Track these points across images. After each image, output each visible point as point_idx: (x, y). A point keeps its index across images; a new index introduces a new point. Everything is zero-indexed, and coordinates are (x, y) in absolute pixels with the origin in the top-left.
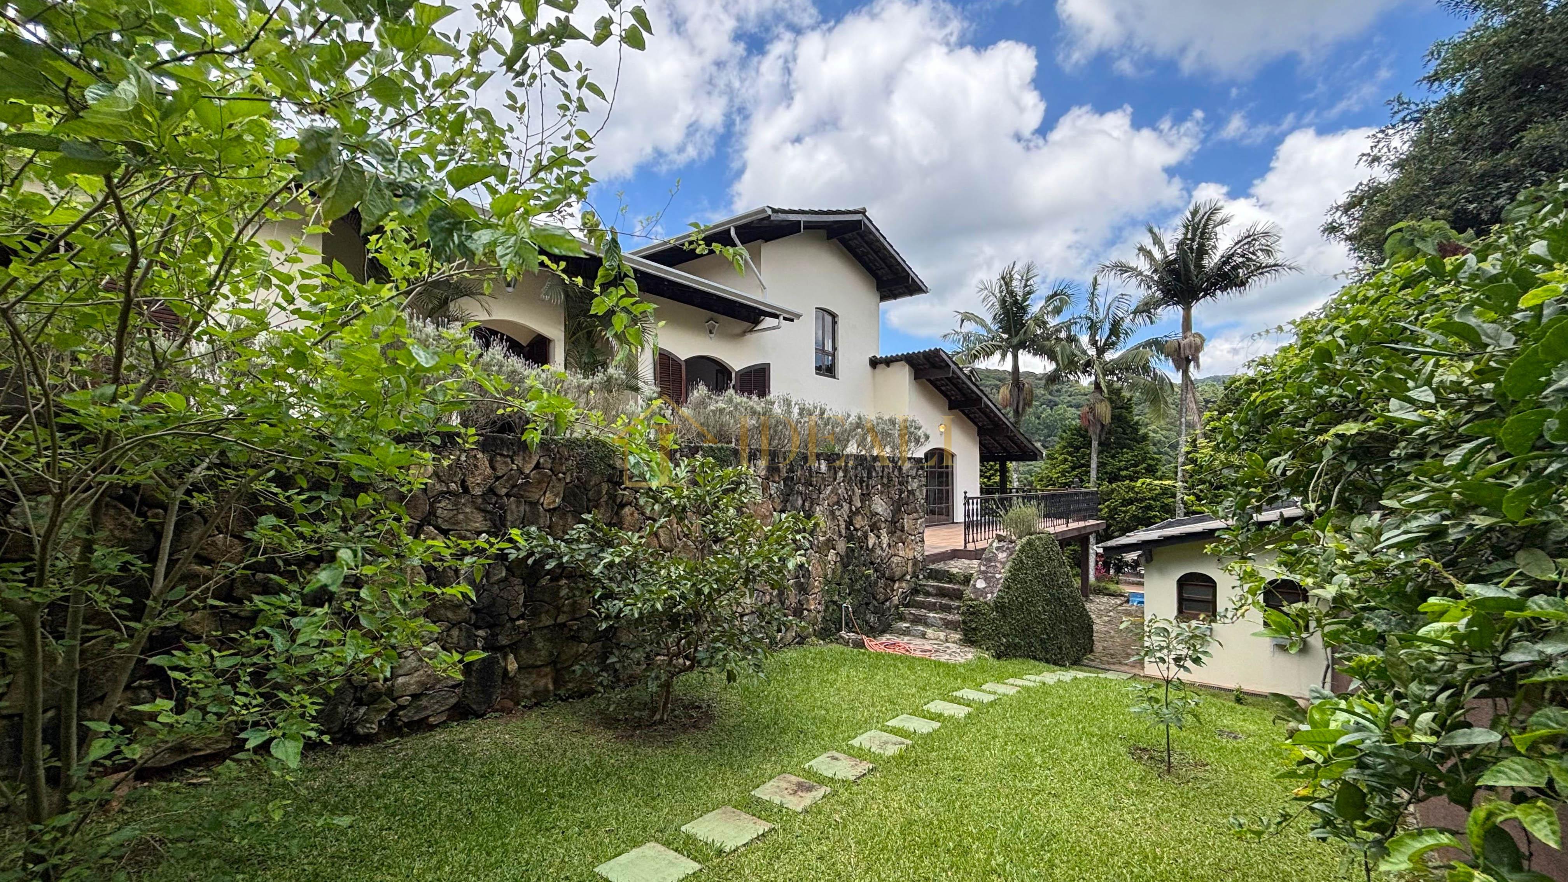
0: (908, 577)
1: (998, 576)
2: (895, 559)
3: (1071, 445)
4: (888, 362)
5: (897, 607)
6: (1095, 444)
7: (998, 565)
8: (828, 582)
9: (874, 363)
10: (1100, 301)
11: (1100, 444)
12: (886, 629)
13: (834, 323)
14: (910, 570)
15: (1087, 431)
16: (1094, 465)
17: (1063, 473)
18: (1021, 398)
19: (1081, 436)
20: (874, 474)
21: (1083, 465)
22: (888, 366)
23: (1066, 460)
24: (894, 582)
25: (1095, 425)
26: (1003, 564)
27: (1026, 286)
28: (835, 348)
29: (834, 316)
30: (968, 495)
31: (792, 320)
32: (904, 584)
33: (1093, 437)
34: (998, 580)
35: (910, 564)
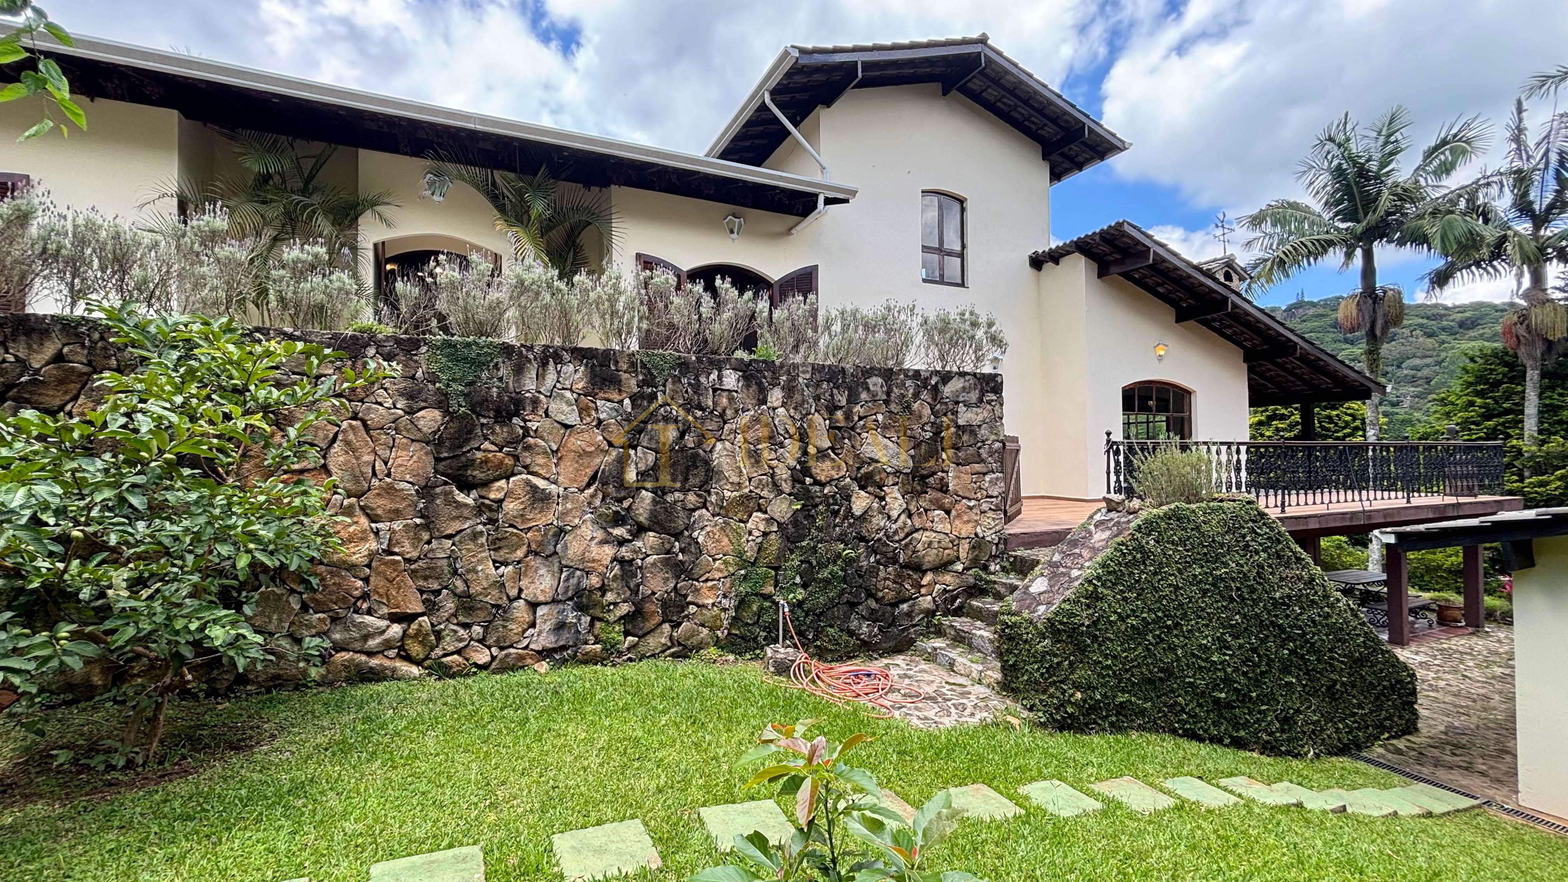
0: (959, 567)
1: (1075, 573)
2: (925, 537)
3: (1480, 379)
4: (1055, 256)
5: (930, 613)
6: (1532, 375)
7: (1086, 553)
8: (743, 562)
9: (1037, 262)
10: (1531, 139)
11: (1543, 376)
12: (902, 646)
13: (963, 210)
14: (963, 554)
15: (1516, 356)
16: (1531, 408)
17: (1465, 424)
18: (1380, 313)
19: (1506, 364)
20: (864, 396)
21: (1507, 412)
22: (1057, 263)
23: (1472, 404)
24: (924, 572)
25: (1531, 344)
26: (1095, 550)
27: (1386, 143)
28: (963, 246)
29: (961, 201)
30: (1113, 438)
31: (846, 201)
32: (948, 578)
33: (1529, 363)
34: (1072, 580)
35: (965, 547)
